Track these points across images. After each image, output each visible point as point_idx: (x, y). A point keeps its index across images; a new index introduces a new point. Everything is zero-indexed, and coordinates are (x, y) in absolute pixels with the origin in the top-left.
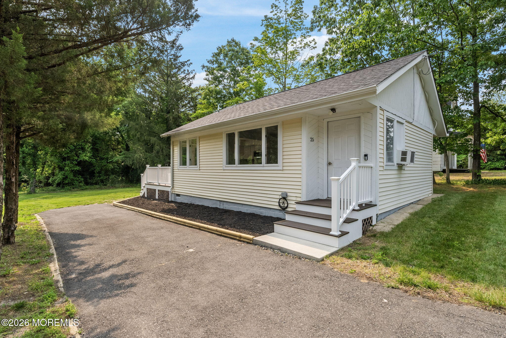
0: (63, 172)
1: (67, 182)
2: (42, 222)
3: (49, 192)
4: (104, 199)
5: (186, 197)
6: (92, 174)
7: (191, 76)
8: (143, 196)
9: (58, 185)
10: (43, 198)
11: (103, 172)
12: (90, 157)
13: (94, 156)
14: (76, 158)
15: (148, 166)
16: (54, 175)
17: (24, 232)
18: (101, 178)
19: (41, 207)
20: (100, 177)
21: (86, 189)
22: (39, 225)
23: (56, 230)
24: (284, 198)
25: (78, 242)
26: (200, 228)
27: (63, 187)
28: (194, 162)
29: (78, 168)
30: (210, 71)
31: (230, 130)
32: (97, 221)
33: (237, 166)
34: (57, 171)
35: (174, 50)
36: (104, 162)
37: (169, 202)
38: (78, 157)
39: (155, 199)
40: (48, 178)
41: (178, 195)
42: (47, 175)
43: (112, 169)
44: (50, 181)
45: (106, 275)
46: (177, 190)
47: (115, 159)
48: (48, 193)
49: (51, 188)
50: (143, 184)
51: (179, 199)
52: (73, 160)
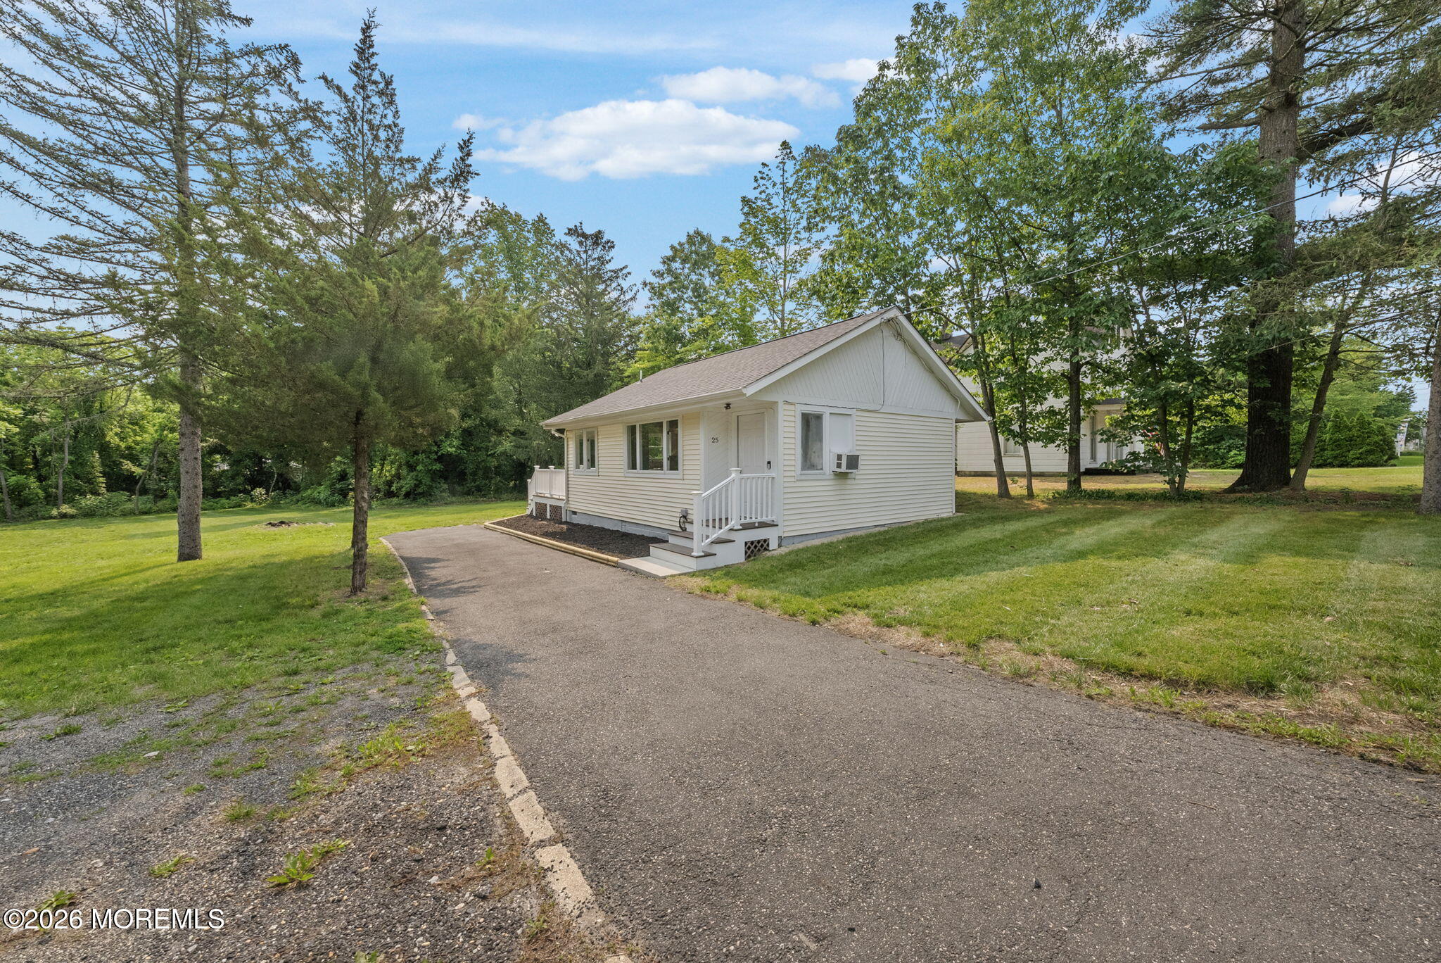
0: (415, 473)
1: (420, 490)
2: (390, 546)
3: (391, 507)
4: (474, 519)
5: (584, 516)
6: (462, 477)
7: (628, 296)
8: (531, 515)
9: (407, 495)
10: (386, 517)
11: (480, 473)
12: (458, 448)
13: (465, 445)
14: (435, 449)
15: (537, 467)
16: (399, 478)
17: (372, 556)
18: (477, 483)
19: (386, 528)
20: (474, 481)
21: (452, 503)
22: (386, 548)
23: (407, 554)
24: (685, 517)
25: (433, 565)
26: (574, 553)
27: (414, 500)
28: (592, 463)
29: (437, 466)
30: (657, 292)
31: (632, 420)
32: (457, 545)
33: (639, 471)
34: (404, 472)
35: (599, 249)
36: (482, 455)
37: (561, 523)
38: (439, 447)
39: (545, 519)
40: (390, 484)
41: (575, 513)
42: (389, 478)
43: (496, 468)
44: (394, 488)
45: (455, 586)
46: (574, 506)
47: (500, 449)
48: (391, 509)
49: (395, 500)
50: (530, 497)
51: (576, 520)
52: (430, 453)
